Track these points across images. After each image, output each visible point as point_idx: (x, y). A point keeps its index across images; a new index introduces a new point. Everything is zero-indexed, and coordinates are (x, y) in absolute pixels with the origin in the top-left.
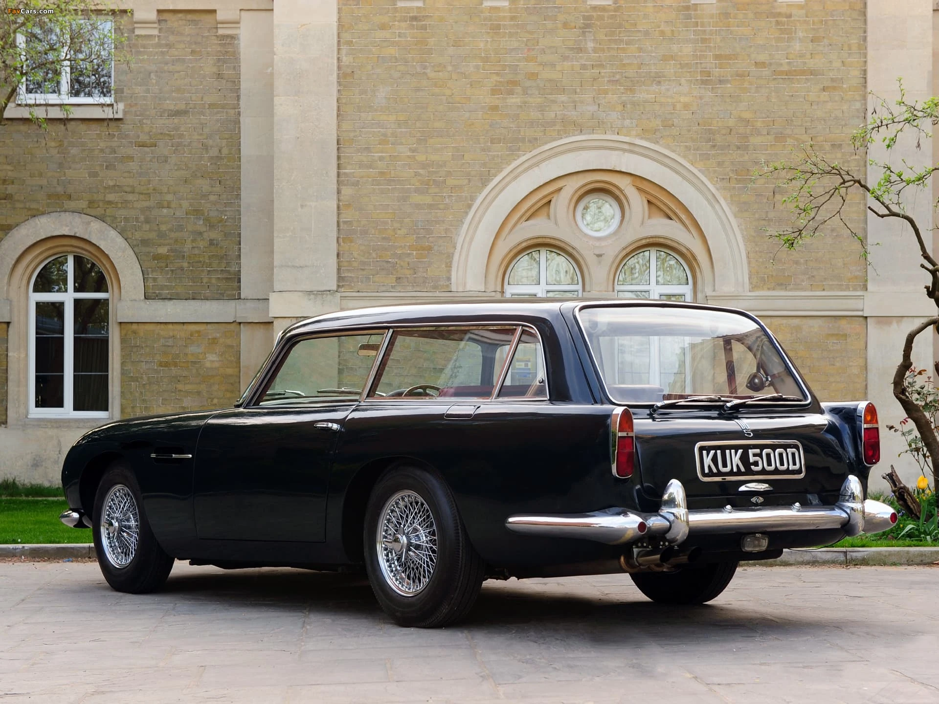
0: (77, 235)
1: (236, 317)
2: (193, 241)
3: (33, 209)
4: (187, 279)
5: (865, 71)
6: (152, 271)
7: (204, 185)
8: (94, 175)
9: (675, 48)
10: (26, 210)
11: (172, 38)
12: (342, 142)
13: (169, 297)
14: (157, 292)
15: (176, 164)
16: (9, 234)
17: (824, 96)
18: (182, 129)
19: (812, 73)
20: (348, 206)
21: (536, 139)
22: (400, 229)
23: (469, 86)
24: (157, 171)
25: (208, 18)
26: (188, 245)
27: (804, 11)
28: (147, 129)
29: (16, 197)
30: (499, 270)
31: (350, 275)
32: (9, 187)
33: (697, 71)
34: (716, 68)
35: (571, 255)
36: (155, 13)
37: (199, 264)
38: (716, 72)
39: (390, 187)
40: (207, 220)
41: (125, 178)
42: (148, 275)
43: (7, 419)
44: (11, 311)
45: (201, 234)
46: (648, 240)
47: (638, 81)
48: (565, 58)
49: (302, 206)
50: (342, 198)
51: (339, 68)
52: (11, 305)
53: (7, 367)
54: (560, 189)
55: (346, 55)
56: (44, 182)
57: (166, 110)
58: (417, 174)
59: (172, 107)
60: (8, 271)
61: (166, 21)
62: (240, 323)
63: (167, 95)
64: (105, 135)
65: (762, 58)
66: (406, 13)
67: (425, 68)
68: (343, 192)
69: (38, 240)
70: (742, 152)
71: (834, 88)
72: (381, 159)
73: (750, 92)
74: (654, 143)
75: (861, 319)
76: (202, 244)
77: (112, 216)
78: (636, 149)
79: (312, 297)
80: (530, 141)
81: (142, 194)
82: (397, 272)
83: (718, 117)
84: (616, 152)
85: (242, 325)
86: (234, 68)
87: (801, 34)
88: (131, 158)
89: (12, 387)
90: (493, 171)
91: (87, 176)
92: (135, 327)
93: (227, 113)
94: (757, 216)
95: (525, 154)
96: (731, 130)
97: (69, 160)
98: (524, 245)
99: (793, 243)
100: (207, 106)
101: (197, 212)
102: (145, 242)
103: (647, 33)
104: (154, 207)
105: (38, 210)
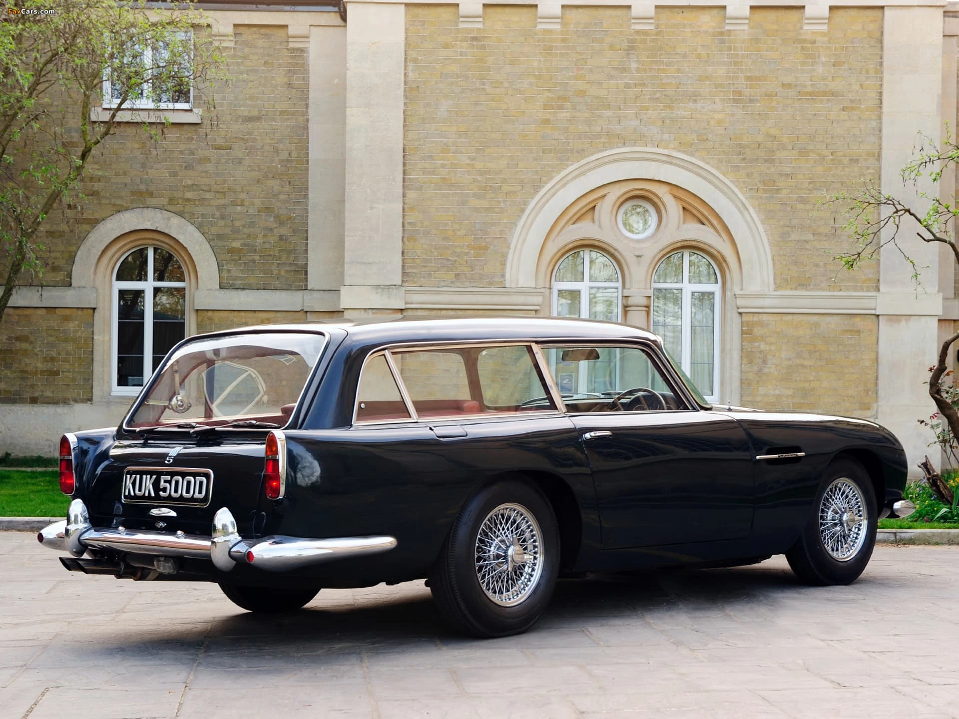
0: (158, 229)
1: (303, 306)
2: (265, 236)
3: (118, 205)
4: (258, 271)
5: (881, 93)
6: (227, 263)
7: (274, 184)
8: (174, 174)
9: (710, 69)
10: (111, 206)
11: (246, 50)
12: (407, 150)
13: (241, 287)
14: (231, 282)
15: (249, 166)
16: (96, 228)
17: (844, 115)
18: (256, 133)
19: (833, 94)
20: (412, 208)
21: (583, 150)
22: (459, 230)
23: (523, 101)
24: (231, 172)
25: (281, 32)
26: (260, 241)
27: (826, 39)
28: (223, 133)
29: (102, 194)
30: (548, 268)
31: (413, 271)
32: (96, 185)
33: (730, 91)
34: (747, 88)
35: (612, 255)
36: (232, 27)
37: (271, 258)
38: (747, 92)
39: (450, 192)
40: (277, 217)
41: (202, 177)
42: (223, 266)
43: (92, 396)
44: (97, 298)
45: (271, 230)
46: (683, 243)
47: (676, 99)
48: (611, 77)
49: (371, 208)
50: (406, 201)
51: (405, 83)
52: (97, 292)
53: (93, 348)
54: (604, 196)
55: (412, 71)
56: (128, 180)
57: (240, 116)
58: (474, 181)
59: (246, 114)
60: (94, 261)
61: (241, 34)
62: (307, 312)
63: (241, 103)
64: (185, 138)
65: (788, 79)
66: (467, 34)
67: (484, 84)
68: (408, 196)
69: (123, 233)
70: (769, 165)
71: (853, 109)
72: (443, 166)
73: (777, 111)
74: (691, 156)
75: (874, 317)
76: (272, 240)
77: (191, 212)
78: (674, 161)
79: (380, 290)
80: (578, 152)
81: (218, 192)
82: (456, 269)
83: (748, 133)
84: (657, 163)
85: (308, 313)
86: (303, 78)
87: (823, 59)
88: (208, 160)
89: (97, 368)
90: (544, 179)
91: (167, 175)
92: (210, 314)
93: (296, 119)
94: (781, 223)
95: (573, 164)
96: (759, 145)
97: (151, 160)
98: (571, 246)
99: (852, 265)
100: (278, 113)
101: (268, 210)
102: (220, 237)
103: (685, 56)
104: (228, 205)
105: (122, 205)
